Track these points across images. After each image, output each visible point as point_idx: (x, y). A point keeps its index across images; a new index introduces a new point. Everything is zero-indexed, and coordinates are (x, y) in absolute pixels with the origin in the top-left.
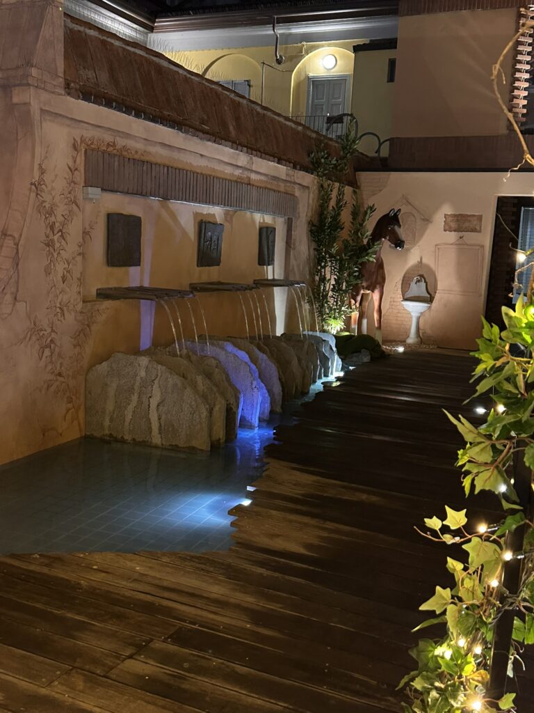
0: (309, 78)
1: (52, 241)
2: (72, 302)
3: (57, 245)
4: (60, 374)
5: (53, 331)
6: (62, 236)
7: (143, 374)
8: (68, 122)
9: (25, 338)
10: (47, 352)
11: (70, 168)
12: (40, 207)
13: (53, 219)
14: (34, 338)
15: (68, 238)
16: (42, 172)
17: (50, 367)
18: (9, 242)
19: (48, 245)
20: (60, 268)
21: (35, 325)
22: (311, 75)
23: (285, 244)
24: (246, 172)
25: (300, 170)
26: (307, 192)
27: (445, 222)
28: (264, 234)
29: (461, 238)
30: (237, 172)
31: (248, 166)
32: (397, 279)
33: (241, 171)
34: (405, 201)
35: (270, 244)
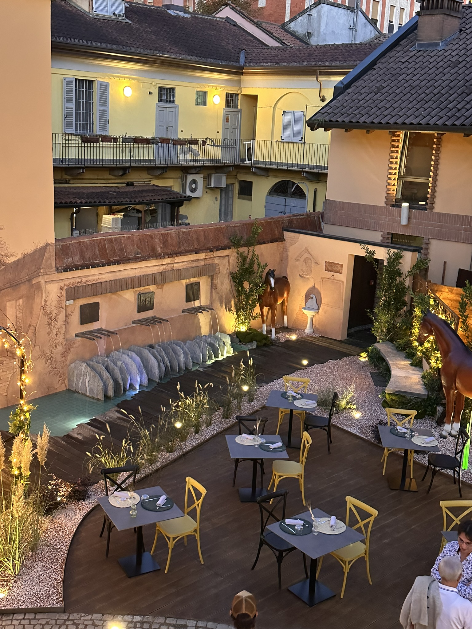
1: (51, 323)
2: (60, 342)
3: (53, 324)
4: (55, 368)
5: (52, 353)
6: (56, 320)
7: (84, 370)
8: (58, 281)
9: (39, 358)
10: (49, 361)
11: (59, 297)
12: (45, 314)
13: (51, 315)
14: (43, 357)
15: (58, 321)
16: (46, 301)
17: (51, 366)
18: (32, 328)
19: (49, 325)
20: (54, 332)
21: (43, 352)
23: (210, 287)
24: (170, 265)
25: (217, 250)
26: (227, 258)
27: (326, 265)
28: (189, 287)
29: (333, 275)
30: (162, 267)
31: (172, 262)
32: (303, 294)
33: (166, 266)
34: (306, 251)
35: (194, 291)
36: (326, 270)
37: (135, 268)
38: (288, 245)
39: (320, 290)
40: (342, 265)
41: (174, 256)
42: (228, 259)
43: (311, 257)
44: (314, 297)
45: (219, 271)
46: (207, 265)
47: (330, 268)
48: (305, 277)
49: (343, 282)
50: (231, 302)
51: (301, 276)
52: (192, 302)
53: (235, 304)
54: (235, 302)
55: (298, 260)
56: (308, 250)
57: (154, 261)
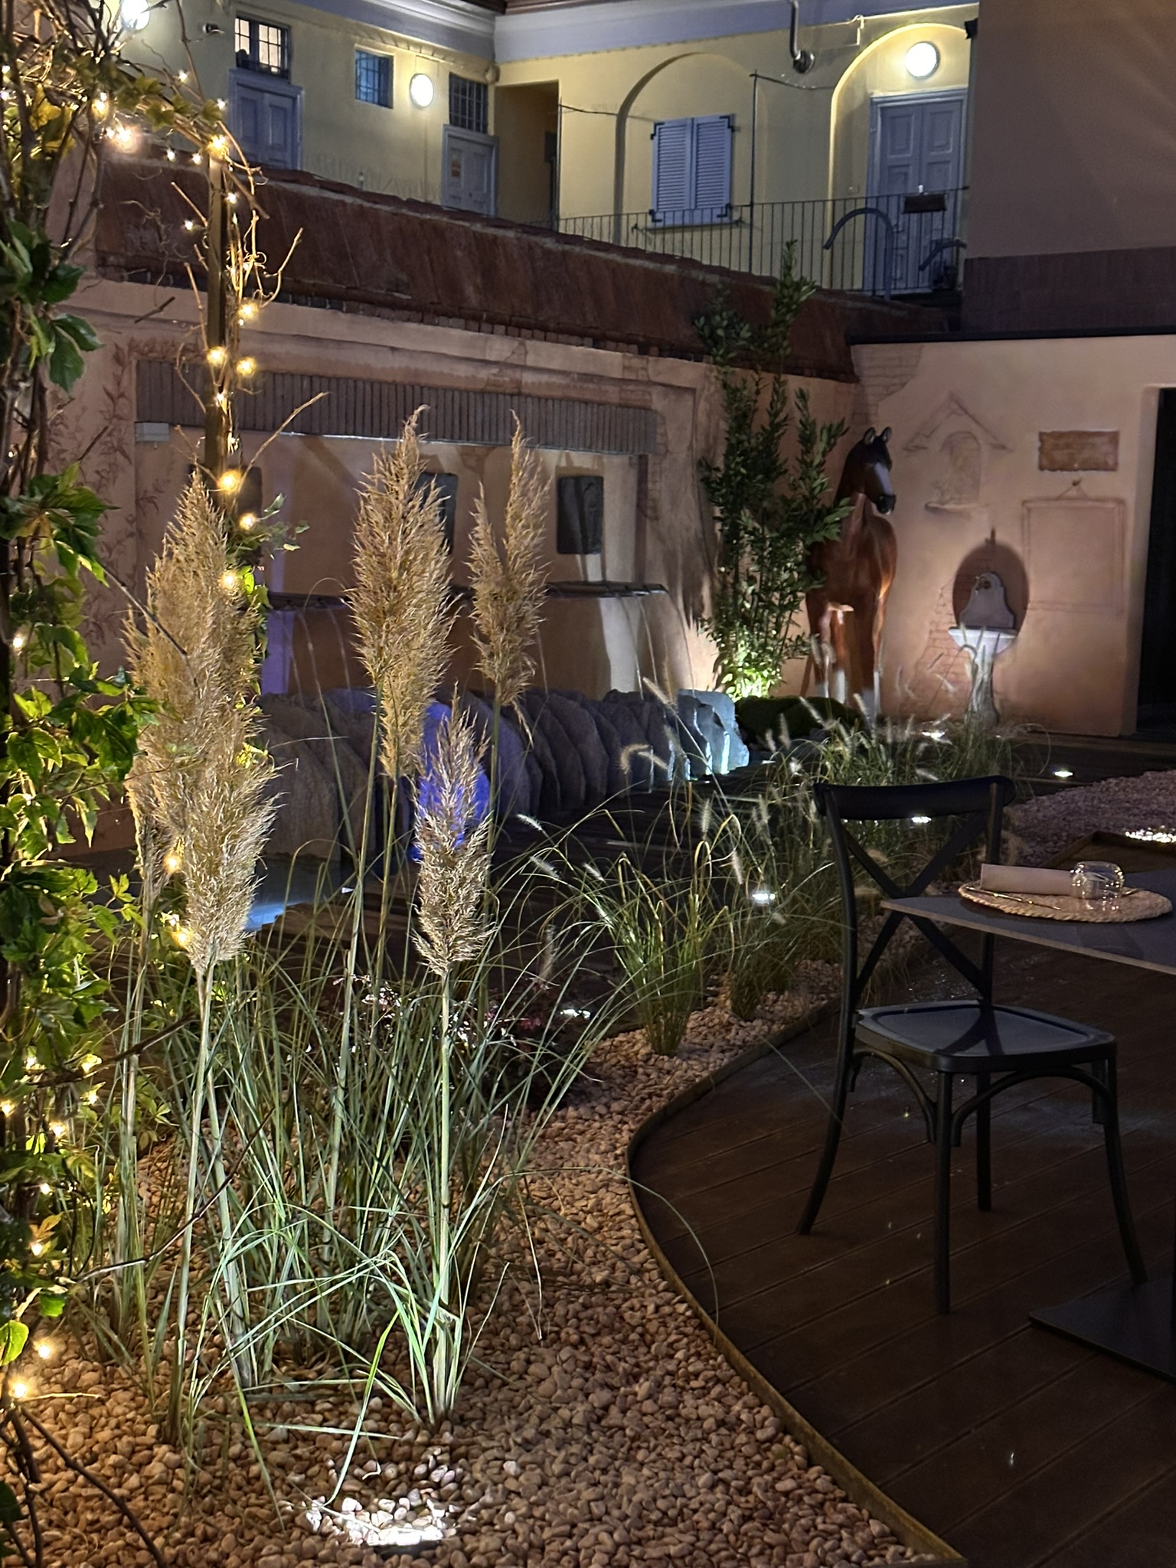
0: (872, 103)
11: (108, 394)
22: (878, 94)
23: (634, 508)
24: (509, 372)
25: (661, 354)
26: (688, 399)
27: (1041, 449)
28: (570, 489)
29: (1075, 484)
30: (484, 374)
31: (515, 360)
32: (944, 579)
33: (495, 370)
34: (955, 406)
35: (586, 509)
36: (1042, 468)
37: (393, 349)
38: (871, 399)
39: (1018, 549)
40: (1114, 438)
41: (524, 332)
42: (690, 403)
43: (974, 427)
44: (993, 579)
45: (665, 445)
46: (628, 407)
47: (1060, 456)
48: (949, 512)
49: (1121, 502)
50: (700, 586)
51: (935, 510)
52: (578, 557)
53: (713, 596)
54: (712, 588)
55: (918, 448)
56: (958, 402)
57: (457, 333)
